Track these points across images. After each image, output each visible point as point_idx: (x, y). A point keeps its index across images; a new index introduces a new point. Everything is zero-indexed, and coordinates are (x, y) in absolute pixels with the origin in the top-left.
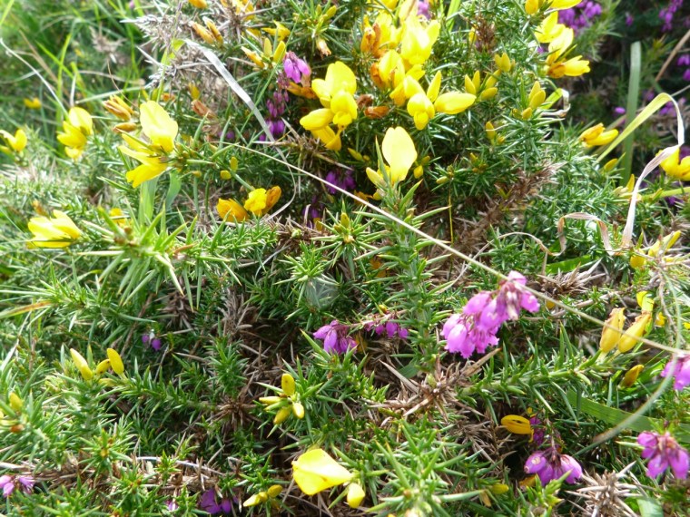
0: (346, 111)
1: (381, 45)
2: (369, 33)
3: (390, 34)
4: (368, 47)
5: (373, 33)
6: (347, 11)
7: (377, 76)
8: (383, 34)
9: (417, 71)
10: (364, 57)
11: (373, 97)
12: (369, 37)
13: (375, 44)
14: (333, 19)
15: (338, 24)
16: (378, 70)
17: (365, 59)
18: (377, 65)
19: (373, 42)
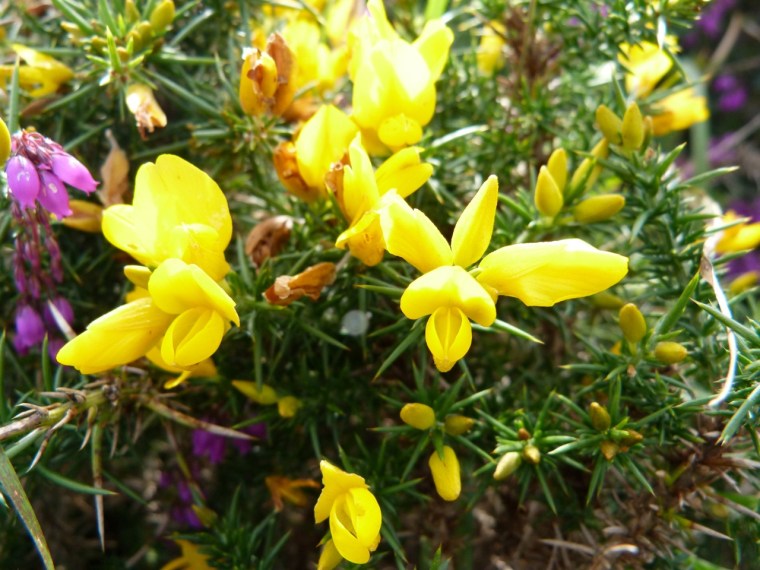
0: (206, 306)
1: (299, 91)
2: (258, 63)
3: (315, 64)
4: (260, 101)
5: (268, 62)
6: (208, 13)
7: (296, 175)
8: (300, 61)
9: (406, 166)
10: (255, 127)
11: (290, 225)
12: (258, 74)
13: (281, 90)
14: (174, 32)
15: (188, 45)
16: (294, 160)
17: (256, 132)
18: (290, 149)
19: (272, 87)
